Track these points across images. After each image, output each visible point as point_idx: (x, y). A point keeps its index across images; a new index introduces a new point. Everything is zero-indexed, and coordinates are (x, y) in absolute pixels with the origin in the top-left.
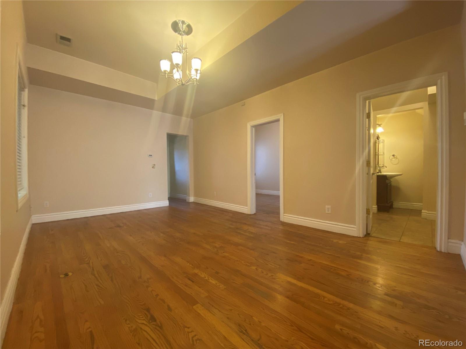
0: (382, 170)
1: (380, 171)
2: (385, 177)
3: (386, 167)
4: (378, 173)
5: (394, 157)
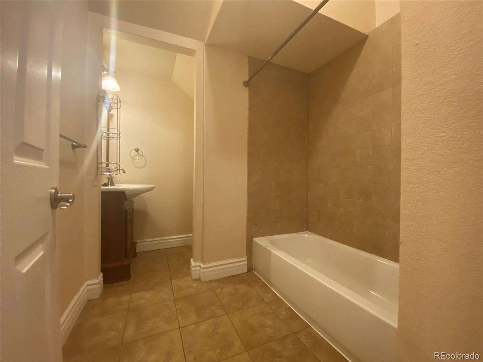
0: (115, 178)
1: (111, 182)
2: (121, 195)
3: (124, 172)
4: (106, 185)
5: (138, 153)
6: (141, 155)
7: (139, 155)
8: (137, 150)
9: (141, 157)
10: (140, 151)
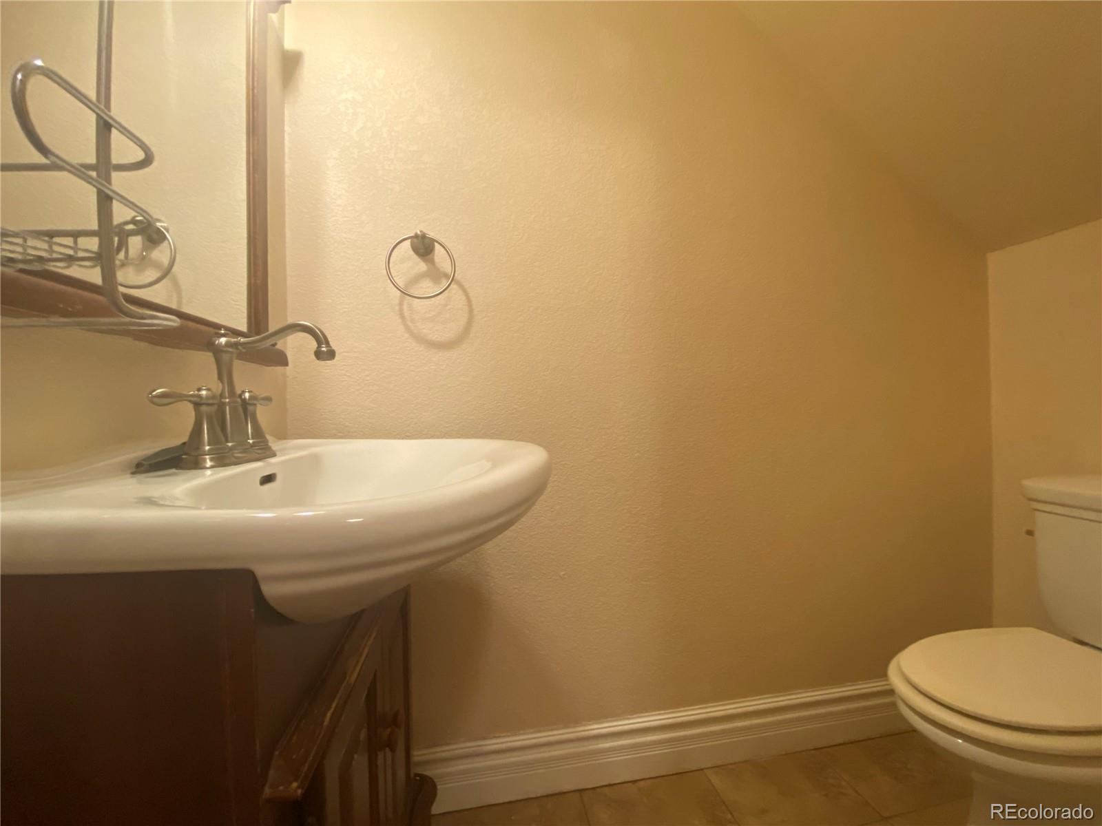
5: (432, 262)
6: (446, 276)
7: (435, 274)
8: (423, 247)
9: (445, 284)
10: (437, 246)
